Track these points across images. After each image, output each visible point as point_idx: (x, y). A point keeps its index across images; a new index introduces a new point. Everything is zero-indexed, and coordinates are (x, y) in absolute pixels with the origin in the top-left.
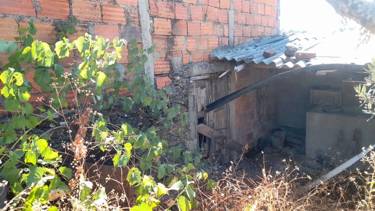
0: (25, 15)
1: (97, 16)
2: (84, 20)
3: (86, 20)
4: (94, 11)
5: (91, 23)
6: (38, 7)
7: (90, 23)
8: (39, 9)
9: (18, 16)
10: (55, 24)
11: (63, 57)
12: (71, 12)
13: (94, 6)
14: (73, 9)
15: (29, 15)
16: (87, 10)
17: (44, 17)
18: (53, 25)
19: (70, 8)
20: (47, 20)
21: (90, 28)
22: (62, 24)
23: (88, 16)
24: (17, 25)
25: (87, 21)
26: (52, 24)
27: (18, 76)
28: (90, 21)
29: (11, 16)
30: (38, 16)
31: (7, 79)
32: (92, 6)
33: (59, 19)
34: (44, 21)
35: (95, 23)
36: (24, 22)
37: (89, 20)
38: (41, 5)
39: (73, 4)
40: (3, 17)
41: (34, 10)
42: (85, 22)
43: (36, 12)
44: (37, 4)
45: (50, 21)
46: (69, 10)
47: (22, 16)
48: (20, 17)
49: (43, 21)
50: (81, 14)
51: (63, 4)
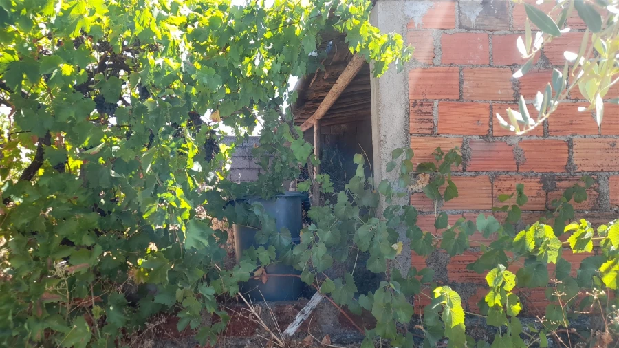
0: (501, 171)
1: (614, 161)
2: (592, 170)
3: (595, 170)
4: (610, 154)
5: (604, 175)
6: (520, 156)
7: (601, 173)
8: (522, 160)
9: (493, 173)
10: (543, 180)
11: (580, 251)
12: (570, 159)
13: (611, 145)
14: (575, 154)
15: (508, 170)
16: (598, 153)
17: (528, 170)
18: (540, 182)
19: (569, 153)
20: (532, 174)
21: (601, 182)
22: (554, 179)
23: (599, 163)
24: (491, 185)
25: (597, 171)
26: (539, 180)
27: (508, 277)
28: (602, 170)
29: (484, 173)
30: (520, 170)
31: (495, 281)
32: (608, 146)
33: (550, 172)
34: (528, 177)
35: (612, 174)
36: (500, 180)
37: (600, 170)
38: (525, 155)
39: (575, 147)
40: (475, 176)
41: (514, 163)
42: (593, 173)
43: (517, 164)
44: (520, 153)
45: (536, 176)
46: (567, 156)
47: (498, 172)
48: (495, 174)
49: (526, 176)
50: (587, 161)
51: (558, 148)
